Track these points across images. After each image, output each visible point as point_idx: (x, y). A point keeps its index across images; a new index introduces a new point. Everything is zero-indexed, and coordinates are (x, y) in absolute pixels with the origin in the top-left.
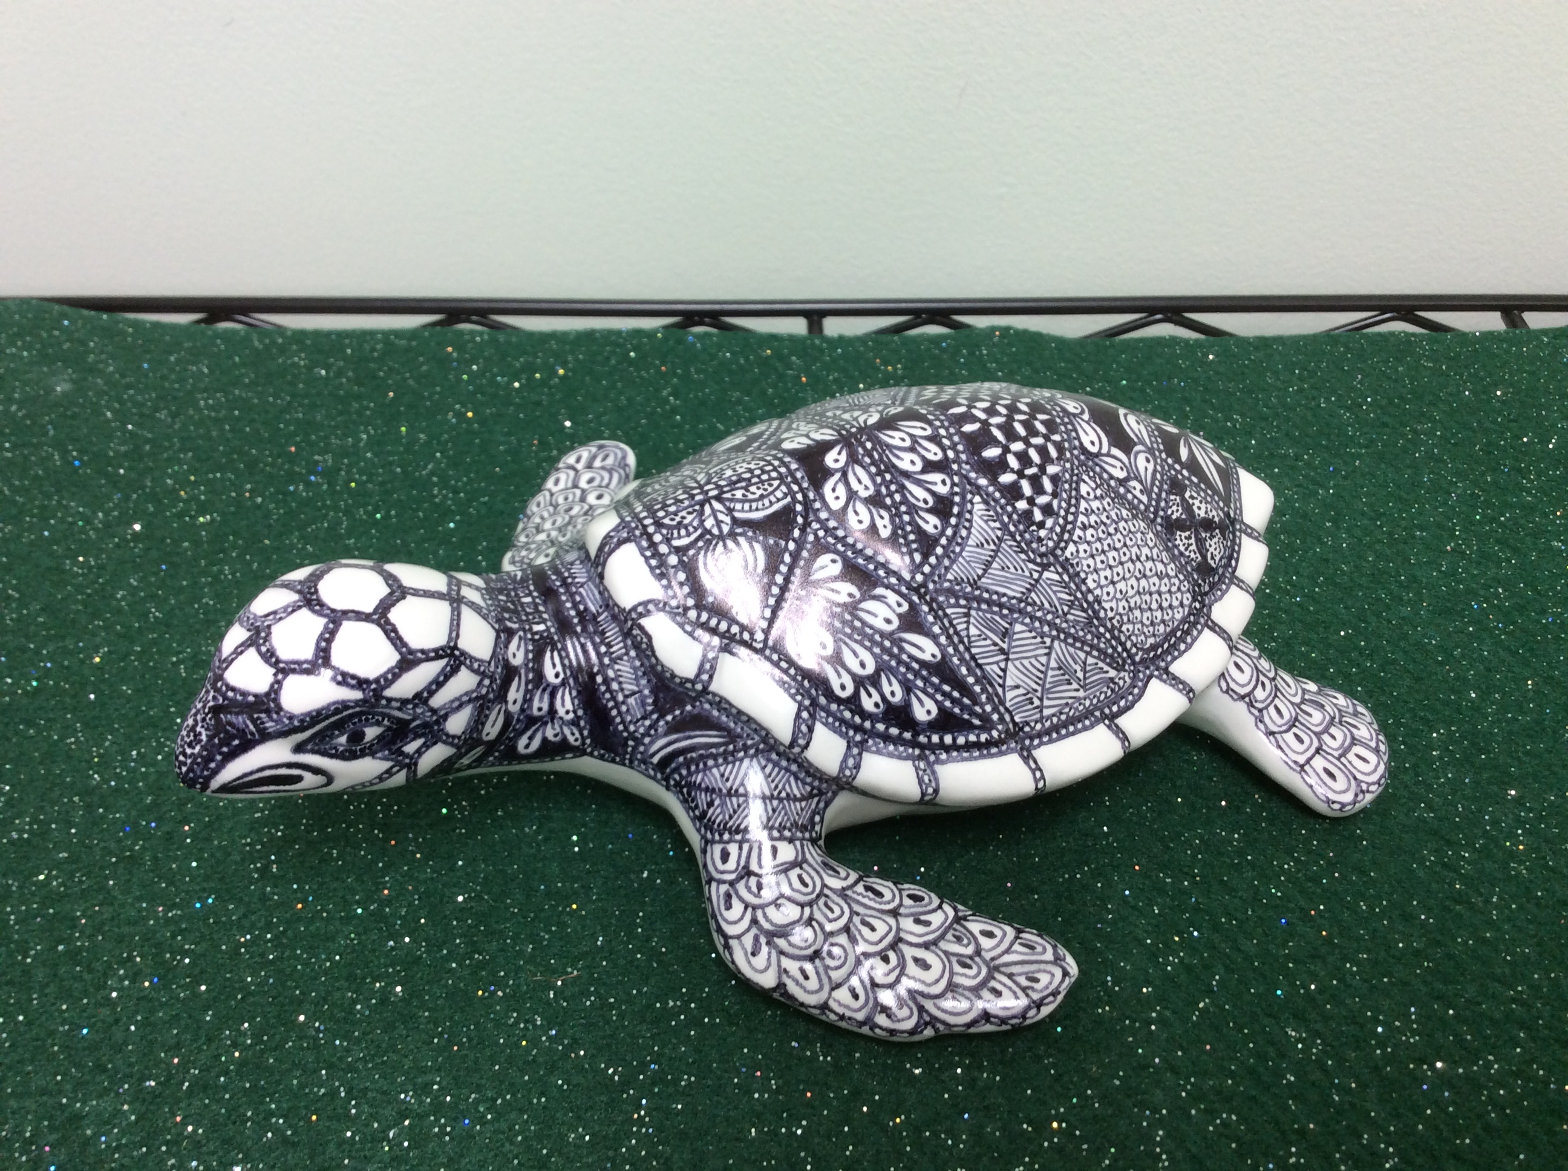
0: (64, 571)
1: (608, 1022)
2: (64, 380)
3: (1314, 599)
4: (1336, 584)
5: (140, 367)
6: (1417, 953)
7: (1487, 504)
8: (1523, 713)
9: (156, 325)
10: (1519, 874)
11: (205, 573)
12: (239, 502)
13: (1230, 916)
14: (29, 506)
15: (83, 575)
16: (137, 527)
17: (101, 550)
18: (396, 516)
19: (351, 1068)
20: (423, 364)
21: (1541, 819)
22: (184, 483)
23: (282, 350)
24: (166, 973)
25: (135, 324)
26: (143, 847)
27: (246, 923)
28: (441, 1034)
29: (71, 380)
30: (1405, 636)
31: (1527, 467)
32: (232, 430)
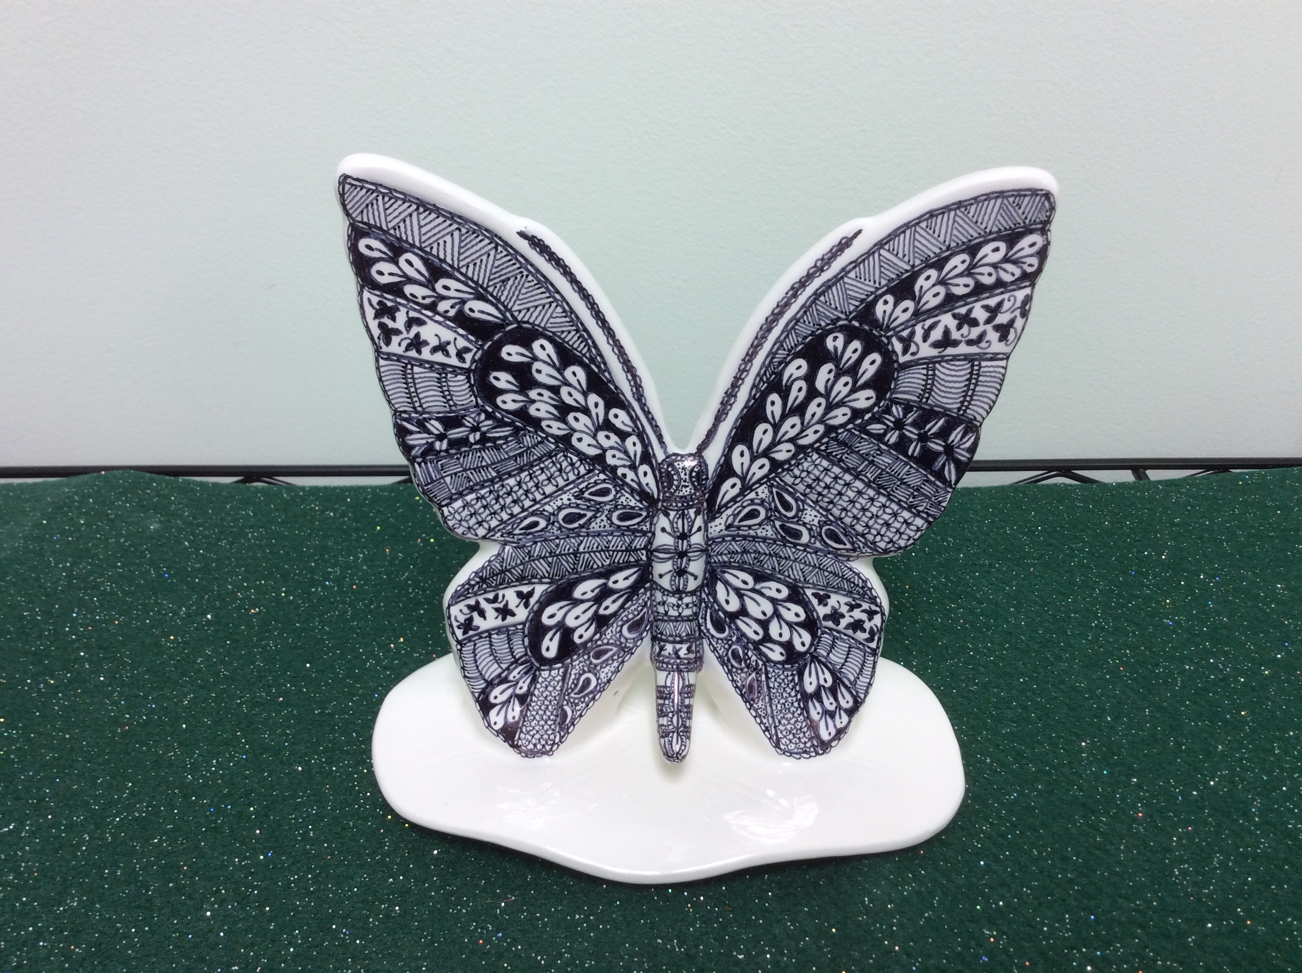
0: (161, 646)
1: (536, 928)
2: (156, 522)
3: (1003, 659)
4: (1017, 649)
5: (207, 513)
6: (1071, 881)
7: (1120, 596)
8: (1142, 730)
9: (215, 485)
10: (1138, 832)
11: (257, 646)
12: (278, 598)
13: (946, 861)
14: (135, 604)
15: (173, 648)
16: (209, 616)
17: (186, 632)
18: (384, 606)
19: (367, 957)
20: (399, 508)
21: (1153, 796)
22: (241, 588)
23: (303, 499)
24: (243, 900)
25: (201, 484)
26: (223, 821)
27: (294, 868)
28: (426, 937)
29: (161, 522)
30: (1062, 682)
31: (1147, 571)
32: (271, 552)
